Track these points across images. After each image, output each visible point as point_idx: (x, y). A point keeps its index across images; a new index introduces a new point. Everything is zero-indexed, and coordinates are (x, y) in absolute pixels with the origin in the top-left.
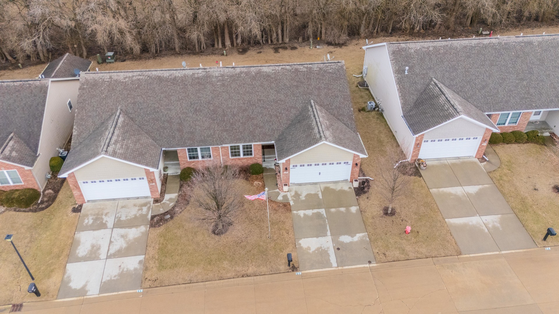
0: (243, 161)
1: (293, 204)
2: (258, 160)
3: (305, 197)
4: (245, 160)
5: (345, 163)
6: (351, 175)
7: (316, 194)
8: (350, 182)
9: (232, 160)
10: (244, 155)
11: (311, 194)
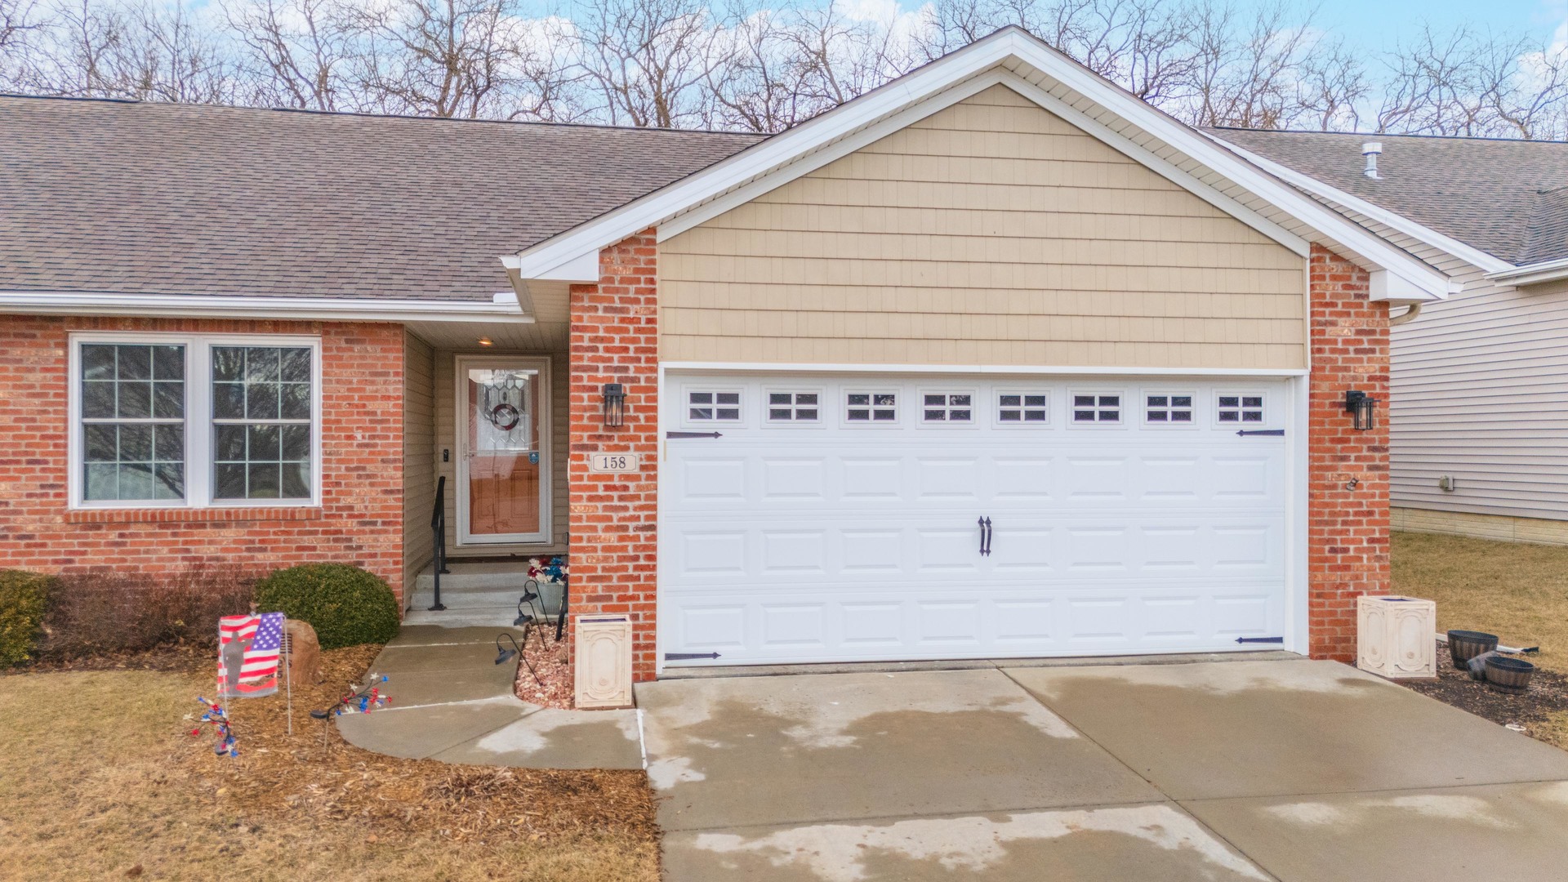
0: (207, 551)
1: (697, 777)
2: (366, 540)
3: (845, 732)
4: (230, 534)
5: (1228, 410)
6: (1316, 562)
7: (983, 713)
8: (1319, 651)
9: (92, 523)
10: (227, 483)
11: (927, 716)
